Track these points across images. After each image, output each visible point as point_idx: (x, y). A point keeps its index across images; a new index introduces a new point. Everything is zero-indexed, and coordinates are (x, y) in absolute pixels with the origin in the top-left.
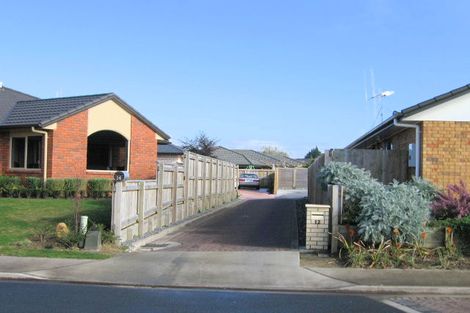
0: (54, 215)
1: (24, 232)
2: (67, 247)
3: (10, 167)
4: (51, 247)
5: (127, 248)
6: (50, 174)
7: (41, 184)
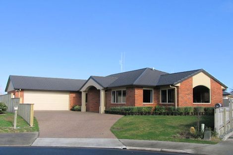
0: (185, 123)
1: (175, 131)
2: (196, 138)
3: (161, 103)
4: (189, 138)
5: (222, 138)
6: (178, 105)
7: (174, 110)
